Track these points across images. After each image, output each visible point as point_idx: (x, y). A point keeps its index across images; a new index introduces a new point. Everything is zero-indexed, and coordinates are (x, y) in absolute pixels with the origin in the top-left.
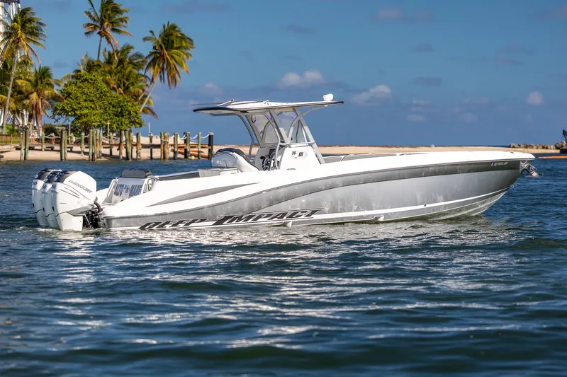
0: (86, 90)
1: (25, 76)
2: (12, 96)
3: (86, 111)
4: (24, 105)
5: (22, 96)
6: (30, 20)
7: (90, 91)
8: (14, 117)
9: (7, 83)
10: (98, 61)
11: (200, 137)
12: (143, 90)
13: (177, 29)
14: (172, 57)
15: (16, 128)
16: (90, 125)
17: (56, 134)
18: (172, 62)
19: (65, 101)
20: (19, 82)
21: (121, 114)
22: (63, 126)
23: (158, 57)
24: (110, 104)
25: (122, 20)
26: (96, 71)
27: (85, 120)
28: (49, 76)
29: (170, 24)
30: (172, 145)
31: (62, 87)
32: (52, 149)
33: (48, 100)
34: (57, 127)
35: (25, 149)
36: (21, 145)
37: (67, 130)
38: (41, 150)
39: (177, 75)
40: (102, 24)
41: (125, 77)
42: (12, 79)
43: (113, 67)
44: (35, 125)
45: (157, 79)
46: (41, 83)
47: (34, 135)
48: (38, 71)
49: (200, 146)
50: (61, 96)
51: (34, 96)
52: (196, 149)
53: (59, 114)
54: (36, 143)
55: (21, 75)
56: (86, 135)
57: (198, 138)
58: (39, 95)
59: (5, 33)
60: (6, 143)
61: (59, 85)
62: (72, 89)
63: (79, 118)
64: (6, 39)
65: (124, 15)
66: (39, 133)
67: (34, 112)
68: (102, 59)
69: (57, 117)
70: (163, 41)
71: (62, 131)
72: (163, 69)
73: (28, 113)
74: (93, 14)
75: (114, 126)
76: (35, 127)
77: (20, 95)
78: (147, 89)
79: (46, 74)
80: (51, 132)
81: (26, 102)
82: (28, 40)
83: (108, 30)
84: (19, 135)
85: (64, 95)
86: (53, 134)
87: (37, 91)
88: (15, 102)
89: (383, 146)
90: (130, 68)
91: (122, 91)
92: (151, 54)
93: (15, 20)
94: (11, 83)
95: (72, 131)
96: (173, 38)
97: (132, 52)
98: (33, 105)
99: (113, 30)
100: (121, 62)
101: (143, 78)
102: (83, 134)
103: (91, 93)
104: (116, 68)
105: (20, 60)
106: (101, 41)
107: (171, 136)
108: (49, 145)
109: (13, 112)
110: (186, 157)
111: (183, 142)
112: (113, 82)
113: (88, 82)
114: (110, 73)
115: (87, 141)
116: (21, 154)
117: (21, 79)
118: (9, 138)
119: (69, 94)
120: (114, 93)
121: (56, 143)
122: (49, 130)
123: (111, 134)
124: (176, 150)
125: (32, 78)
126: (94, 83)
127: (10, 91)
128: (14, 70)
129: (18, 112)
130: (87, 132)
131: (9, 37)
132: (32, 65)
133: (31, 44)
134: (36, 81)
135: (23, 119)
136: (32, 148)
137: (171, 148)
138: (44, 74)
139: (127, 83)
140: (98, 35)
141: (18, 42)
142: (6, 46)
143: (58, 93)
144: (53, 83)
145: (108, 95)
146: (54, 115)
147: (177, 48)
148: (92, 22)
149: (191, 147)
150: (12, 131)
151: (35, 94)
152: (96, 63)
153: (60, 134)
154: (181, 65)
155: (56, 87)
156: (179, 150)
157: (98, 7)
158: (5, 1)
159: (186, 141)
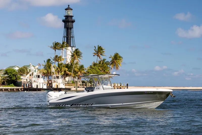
0: (93, 71)
2: (73, 73)
4: (76, 75)
5: (76, 73)
6: (79, 52)
8: (74, 78)
9: (72, 69)
10: (97, 63)
11: (125, 84)
12: (109, 71)
13: (118, 54)
14: (117, 62)
15: (74, 81)
17: (85, 83)
19: (88, 74)
20: (75, 69)
23: (113, 62)
25: (103, 52)
26: (96, 66)
28: (83, 67)
29: (116, 53)
31: (87, 70)
32: (84, 87)
33: (83, 74)
34: (85, 81)
37: (88, 82)
38: (81, 88)
39: (118, 67)
40: (98, 53)
41: (104, 67)
43: (101, 64)
44: (79, 81)
45: (113, 68)
47: (79, 83)
48: (80, 66)
51: (79, 73)
52: (123, 87)
54: (79, 86)
55: (76, 67)
59: (72, 55)
60: (71, 86)
62: (90, 71)
64: (72, 57)
65: (104, 51)
67: (79, 77)
68: (98, 63)
69: (85, 78)
70: (114, 57)
71: (87, 83)
72: (114, 65)
73: (77, 77)
74: (96, 50)
77: (75, 72)
78: (110, 71)
81: (77, 74)
82: (77, 57)
83: (100, 55)
86: (84, 83)
88: (74, 74)
89: (175, 87)
90: (105, 65)
91: (103, 72)
92: (111, 61)
93: (74, 52)
95: (89, 82)
96: (117, 57)
97: (106, 61)
98: (79, 75)
99: (101, 55)
100: (103, 63)
101: (109, 68)
102: (92, 83)
104: (102, 65)
105: (75, 63)
106: (97, 58)
107: (117, 84)
108: (83, 86)
109: (74, 77)
112: (101, 69)
114: (100, 66)
116: (76, 89)
118: (72, 84)
119: (89, 72)
120: (101, 72)
122: (83, 82)
125: (79, 68)
126: (95, 69)
127: (73, 72)
128: (74, 66)
132: (79, 64)
133: (78, 58)
134: (80, 69)
135: (76, 79)
136: (78, 87)
137: (116, 87)
138: (82, 67)
139: (104, 69)
140: (97, 56)
141: (75, 58)
142: (72, 59)
143: (86, 72)
144: (84, 69)
145: (99, 72)
147: (118, 60)
148: (95, 52)
150: (73, 82)
151: (79, 72)
154: (120, 65)
155: (85, 70)
156: (119, 88)
157: (97, 48)
158: (72, 47)
159: (120, 85)
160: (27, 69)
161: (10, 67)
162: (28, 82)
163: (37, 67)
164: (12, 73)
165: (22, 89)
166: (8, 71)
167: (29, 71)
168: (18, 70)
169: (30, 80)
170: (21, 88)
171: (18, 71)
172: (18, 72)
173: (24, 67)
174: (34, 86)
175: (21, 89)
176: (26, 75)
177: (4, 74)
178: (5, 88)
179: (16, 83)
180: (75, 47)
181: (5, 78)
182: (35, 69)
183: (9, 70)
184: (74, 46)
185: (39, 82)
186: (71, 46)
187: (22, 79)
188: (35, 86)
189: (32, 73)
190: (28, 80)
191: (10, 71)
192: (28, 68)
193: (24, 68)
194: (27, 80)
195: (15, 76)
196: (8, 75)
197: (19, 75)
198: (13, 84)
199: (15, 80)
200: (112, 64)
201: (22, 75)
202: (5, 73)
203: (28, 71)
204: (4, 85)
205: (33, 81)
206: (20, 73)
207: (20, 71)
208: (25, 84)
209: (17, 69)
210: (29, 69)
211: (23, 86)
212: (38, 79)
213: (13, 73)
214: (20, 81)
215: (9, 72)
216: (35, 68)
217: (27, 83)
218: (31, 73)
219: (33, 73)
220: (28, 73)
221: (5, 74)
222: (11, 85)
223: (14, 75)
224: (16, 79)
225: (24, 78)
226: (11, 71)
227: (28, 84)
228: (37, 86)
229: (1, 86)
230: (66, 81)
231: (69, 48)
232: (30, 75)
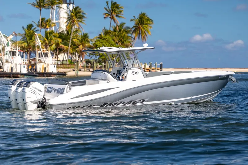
1: (77, 37)
2: (71, 47)
4: (76, 51)
5: (76, 46)
6: (79, 12)
7: (106, 44)
8: (72, 56)
9: (69, 40)
10: (110, 30)
11: (157, 65)
12: (130, 43)
13: (145, 15)
14: (144, 28)
15: (73, 61)
16: (106, 60)
17: (91, 64)
18: (143, 30)
20: (74, 40)
22: (94, 60)
23: (137, 28)
26: (109, 35)
27: (104, 57)
28: (88, 37)
29: (142, 13)
30: (143, 68)
31: (94, 42)
32: (89, 71)
33: (87, 48)
34: (91, 61)
35: (77, 71)
36: (75, 69)
37: (96, 62)
38: (84, 71)
39: (146, 36)
40: (112, 13)
41: (122, 37)
42: (71, 39)
44: (81, 59)
45: (137, 38)
46: (84, 40)
47: (81, 64)
48: (82, 35)
49: (156, 68)
50: (93, 46)
51: (81, 47)
52: (155, 70)
54: (82, 68)
55: (75, 37)
56: (104, 64)
57: (155, 65)
58: (83, 46)
59: (68, 18)
60: (69, 68)
61: (92, 41)
62: (98, 43)
63: (101, 56)
64: (68, 21)
65: (121, 10)
66: (83, 63)
67: (81, 54)
68: (112, 29)
69: (91, 56)
71: (94, 62)
72: (139, 34)
73: (78, 54)
74: (108, 9)
76: (81, 61)
77: (74, 46)
78: (132, 43)
79: (86, 37)
80: (89, 63)
81: (77, 49)
82: (78, 21)
83: (115, 16)
84: (74, 64)
85: (94, 46)
86: (89, 64)
87: (82, 44)
88: (72, 49)
90: (124, 33)
91: (121, 44)
92: (134, 27)
93: (72, 12)
94: (71, 41)
95: (98, 62)
96: (144, 19)
97: (125, 26)
98: (80, 51)
99: (117, 16)
100: (120, 30)
101: (130, 38)
102: (103, 64)
103: (106, 45)
104: (118, 33)
105: (74, 30)
106: (111, 21)
107: (143, 64)
108: (87, 69)
109: (72, 54)
111: (149, 67)
112: (117, 40)
113: (105, 40)
114: (115, 36)
115: (105, 67)
116: (75, 73)
117: (75, 38)
118: (69, 66)
119: (97, 45)
120: (117, 45)
121: (91, 68)
122: (87, 62)
123: (116, 63)
124: (145, 71)
125: (80, 38)
126: (108, 40)
127: (70, 44)
128: (72, 35)
129: (74, 54)
130: (105, 63)
133: (79, 23)
134: (82, 40)
135: (76, 57)
136: (80, 70)
138: (85, 37)
139: (123, 40)
140: (110, 19)
141: (74, 22)
142: (68, 24)
144: (89, 41)
145: (114, 45)
146: (90, 55)
147: (146, 24)
149: (152, 69)
150: (71, 62)
152: (109, 31)
153: (93, 64)
154: (148, 32)
156: (147, 71)
157: (110, 6)
158: (68, 4)
174: (6, 69)
180: (73, 4)
182: (8, 40)
184: (72, 2)
185: (15, 62)
186: (66, 3)
188: (8, 69)
205: (5, 61)
212: (13, 58)
219: (4, 47)
228: (12, 68)
230: (60, 61)
231: (64, 6)
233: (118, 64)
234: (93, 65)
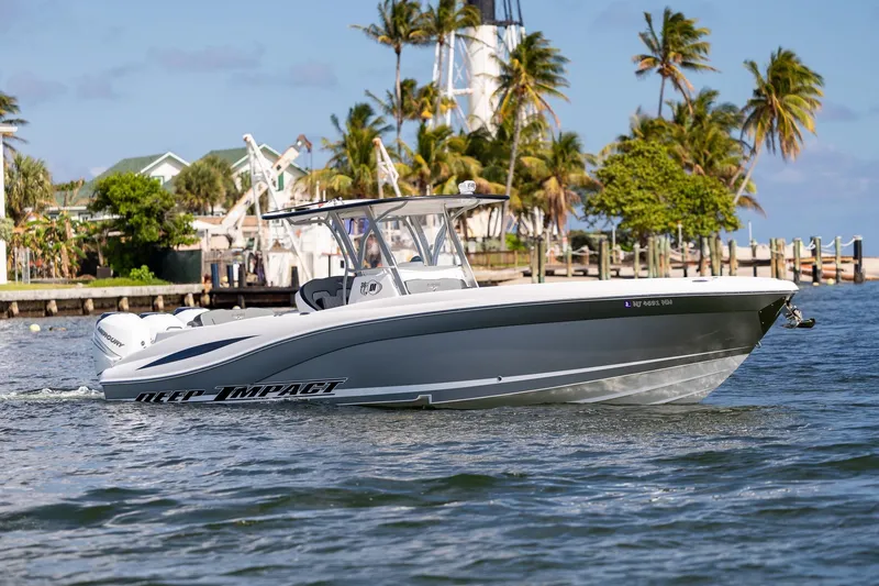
0: (639, 170)
1: (535, 150)
2: (514, 185)
3: (641, 206)
4: (535, 199)
5: (532, 184)
6: (544, 55)
7: (647, 171)
8: (519, 220)
9: (506, 162)
10: (660, 118)
11: (839, 245)
12: (739, 166)
13: (794, 59)
14: (788, 108)
15: (522, 239)
16: (649, 231)
17: (591, 248)
18: (787, 116)
19: (605, 190)
20: (526, 160)
21: (701, 210)
22: (603, 233)
23: (762, 110)
24: (682, 192)
25: (697, 48)
26: (658, 135)
27: (639, 221)
28: (577, 148)
29: (782, 52)
30: (790, 260)
31: (600, 166)
32: (585, 274)
33: (575, 189)
34: (592, 236)
35: (539, 275)
36: (531, 268)
37: (610, 240)
38: (566, 276)
40: (665, 57)
41: (707, 144)
42: (514, 155)
43: (686, 127)
44: (555, 232)
45: (762, 149)
46: (564, 161)
47: (552, 251)
48: (557, 140)
49: (839, 259)
50: (597, 181)
51: (552, 183)
52: (833, 266)
53: (595, 213)
54: (557, 263)
55: (529, 149)
56: (642, 247)
57: (836, 246)
58: (560, 183)
59: (502, 78)
60: (507, 265)
61: (594, 164)
62: (612, 170)
63: (628, 218)
64: (500, 88)
65: (700, 40)
66: (561, 247)
67: (553, 211)
68: (669, 115)
69: (591, 218)
71: (600, 244)
72: (771, 129)
73: (543, 213)
74: (650, 37)
75: (690, 230)
76: (555, 237)
77: (528, 183)
78: (744, 164)
79: (570, 146)
80: (582, 245)
81: (539, 194)
82: (538, 88)
83: (677, 67)
84: (528, 251)
85: (602, 181)
86: (585, 248)
87: (556, 175)
88: (521, 196)
90: (715, 129)
91: (702, 171)
92: (753, 103)
93: (515, 55)
94: (513, 163)
95: (618, 241)
96: (789, 75)
97: (717, 102)
98: (550, 200)
99: (685, 64)
100: (699, 119)
101: (737, 146)
102: (637, 246)
103: (648, 174)
104: (690, 130)
105: (526, 124)
106: (663, 84)
107: (789, 244)
108: (578, 266)
109: (518, 212)
110: (815, 280)
111: (810, 254)
112: (687, 155)
113: (643, 156)
114: (681, 139)
115: (643, 257)
117: (529, 155)
118: (511, 256)
119: (611, 178)
120: (687, 173)
121: (591, 262)
122: (578, 241)
123: (685, 244)
124: (797, 269)
125: (549, 153)
126: (653, 158)
127: (511, 177)
128: (518, 140)
129: (526, 212)
130: (644, 242)
131: (506, 85)
132: (547, 129)
133: (545, 95)
134: (555, 158)
135: (534, 223)
136: (550, 273)
137: (790, 265)
138: (567, 146)
139: (710, 156)
140: (659, 76)
141: (523, 93)
142: (502, 101)
143: (593, 178)
144: (583, 160)
145: (678, 176)
146: (587, 215)
147: (796, 92)
149: (824, 263)
150: (517, 244)
151: (553, 180)
152: (656, 123)
153: (597, 247)
154: (803, 123)
155: (589, 167)
156: (803, 268)
157: (658, 27)
158: (499, 24)
159: (814, 252)
160: (228, 173)
161: (126, 162)
162: (237, 254)
163: (291, 156)
164: (134, 200)
165: (207, 299)
166: (116, 191)
167: (244, 182)
168: (176, 181)
169: (252, 240)
170: (196, 288)
171: (177, 184)
172: (172, 190)
173: (211, 160)
174: (277, 275)
175: (197, 297)
176: (227, 207)
177: (89, 207)
178: (98, 292)
179: (165, 261)
180: (521, 24)
181: (95, 231)
182: (279, 168)
183: (120, 185)
184: (516, 19)
185: (308, 248)
186: (494, 22)
187: (202, 233)
188: (281, 276)
189: (259, 194)
190: (240, 242)
191: (127, 187)
192: (236, 169)
193: (213, 170)
194: (230, 240)
195: (160, 220)
196: (115, 211)
197: (182, 214)
198: (145, 267)
199: (159, 242)
200: (756, 117)
201: (198, 210)
202: (97, 202)
203: (233, 182)
204: (94, 274)
205: (271, 243)
206: (190, 196)
207: (188, 187)
208: (223, 267)
209: (165, 173)
210: (243, 170)
211: (207, 278)
212: (298, 234)
213: (147, 202)
214: (193, 247)
215: (118, 194)
216: (279, 163)
217: (231, 258)
218: (253, 196)
219: (266, 193)
220: (235, 197)
221: (96, 207)
222: (135, 272)
223: (149, 212)
224: (168, 235)
225: (213, 229)
226: (134, 190)
227: (242, 267)
228: (294, 272)
229: (75, 282)
230: (474, 239)
231: (486, 32)
232: (251, 211)
233: (695, 247)
234: (600, 250)
